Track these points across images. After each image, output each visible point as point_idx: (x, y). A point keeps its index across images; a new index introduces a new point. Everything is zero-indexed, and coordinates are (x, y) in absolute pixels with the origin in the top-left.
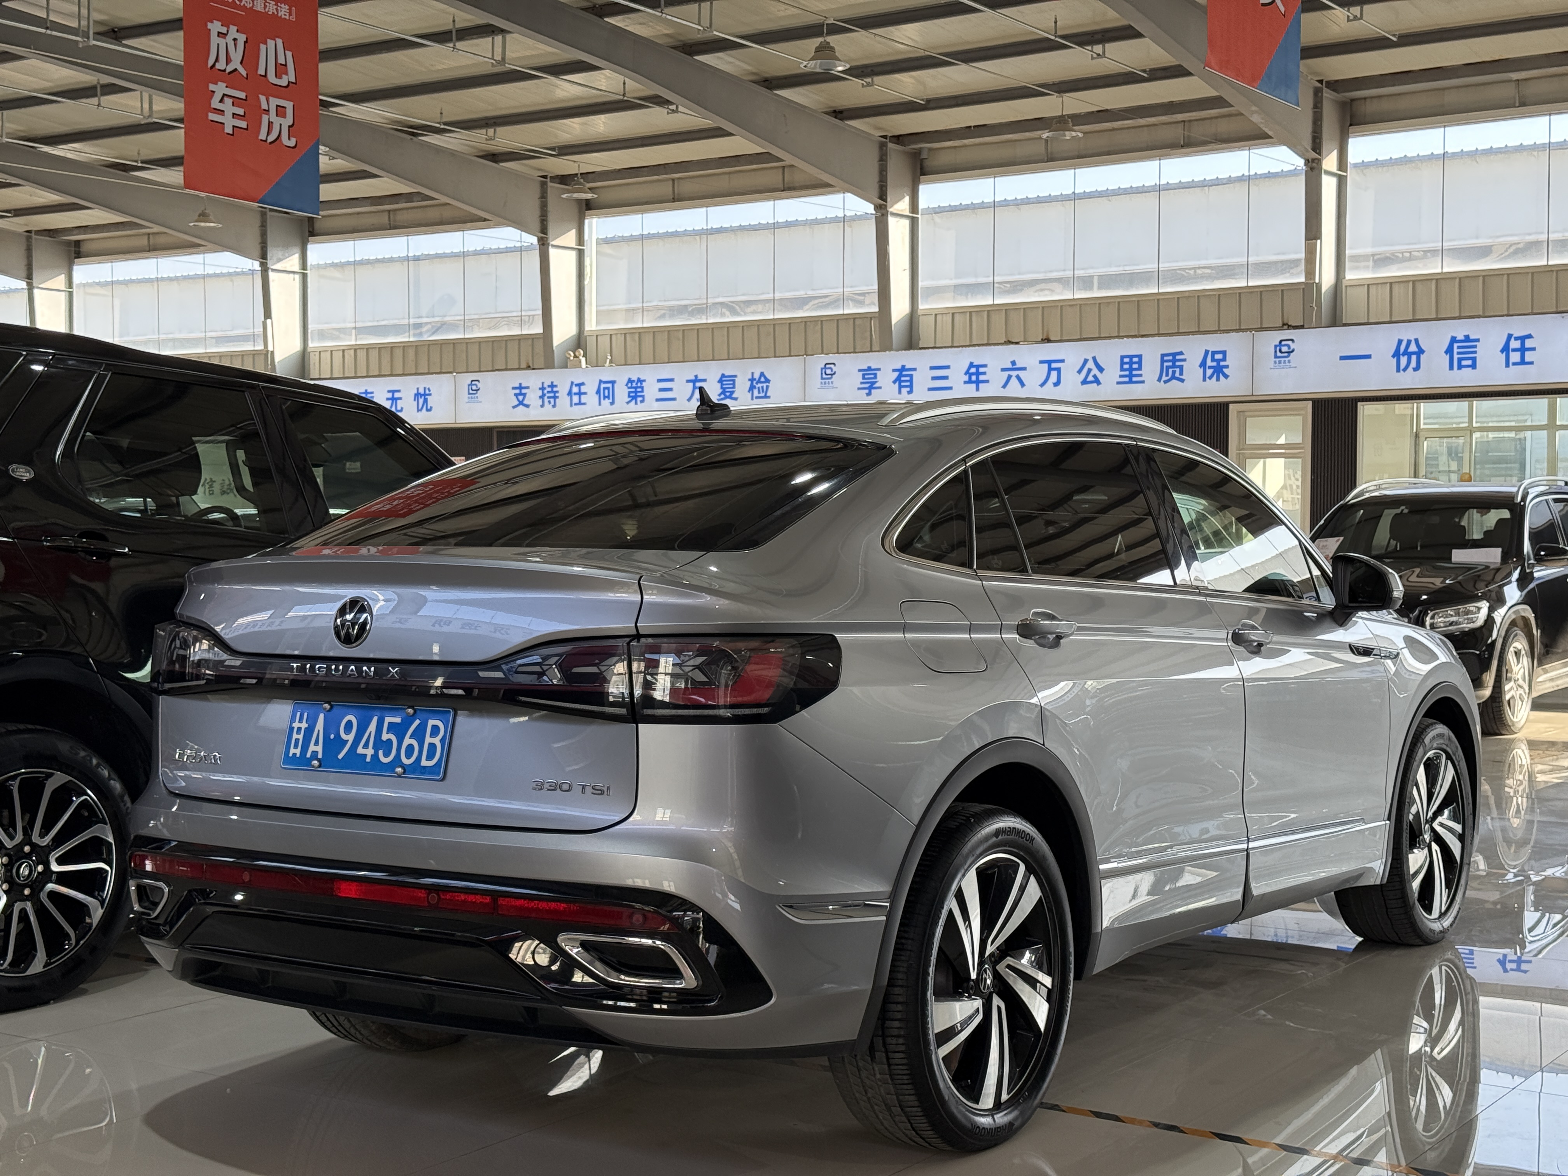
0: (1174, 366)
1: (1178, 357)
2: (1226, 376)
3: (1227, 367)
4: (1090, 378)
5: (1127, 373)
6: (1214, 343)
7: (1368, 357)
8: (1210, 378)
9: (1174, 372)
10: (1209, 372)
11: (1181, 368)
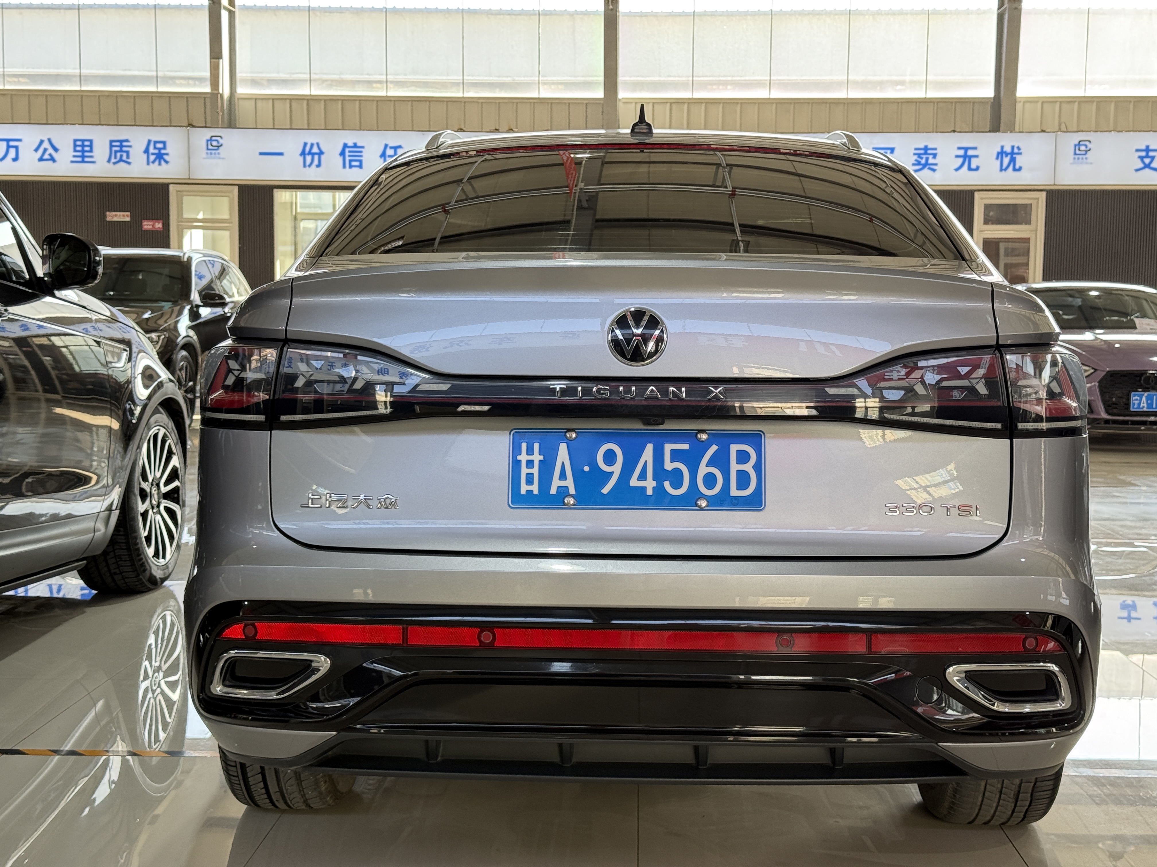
0: (121, 151)
1: (125, 144)
2: (167, 162)
3: (167, 154)
4: (46, 156)
5: (79, 154)
6: (157, 134)
7: (281, 154)
8: (153, 162)
9: (121, 156)
10: (152, 158)
11: (127, 152)
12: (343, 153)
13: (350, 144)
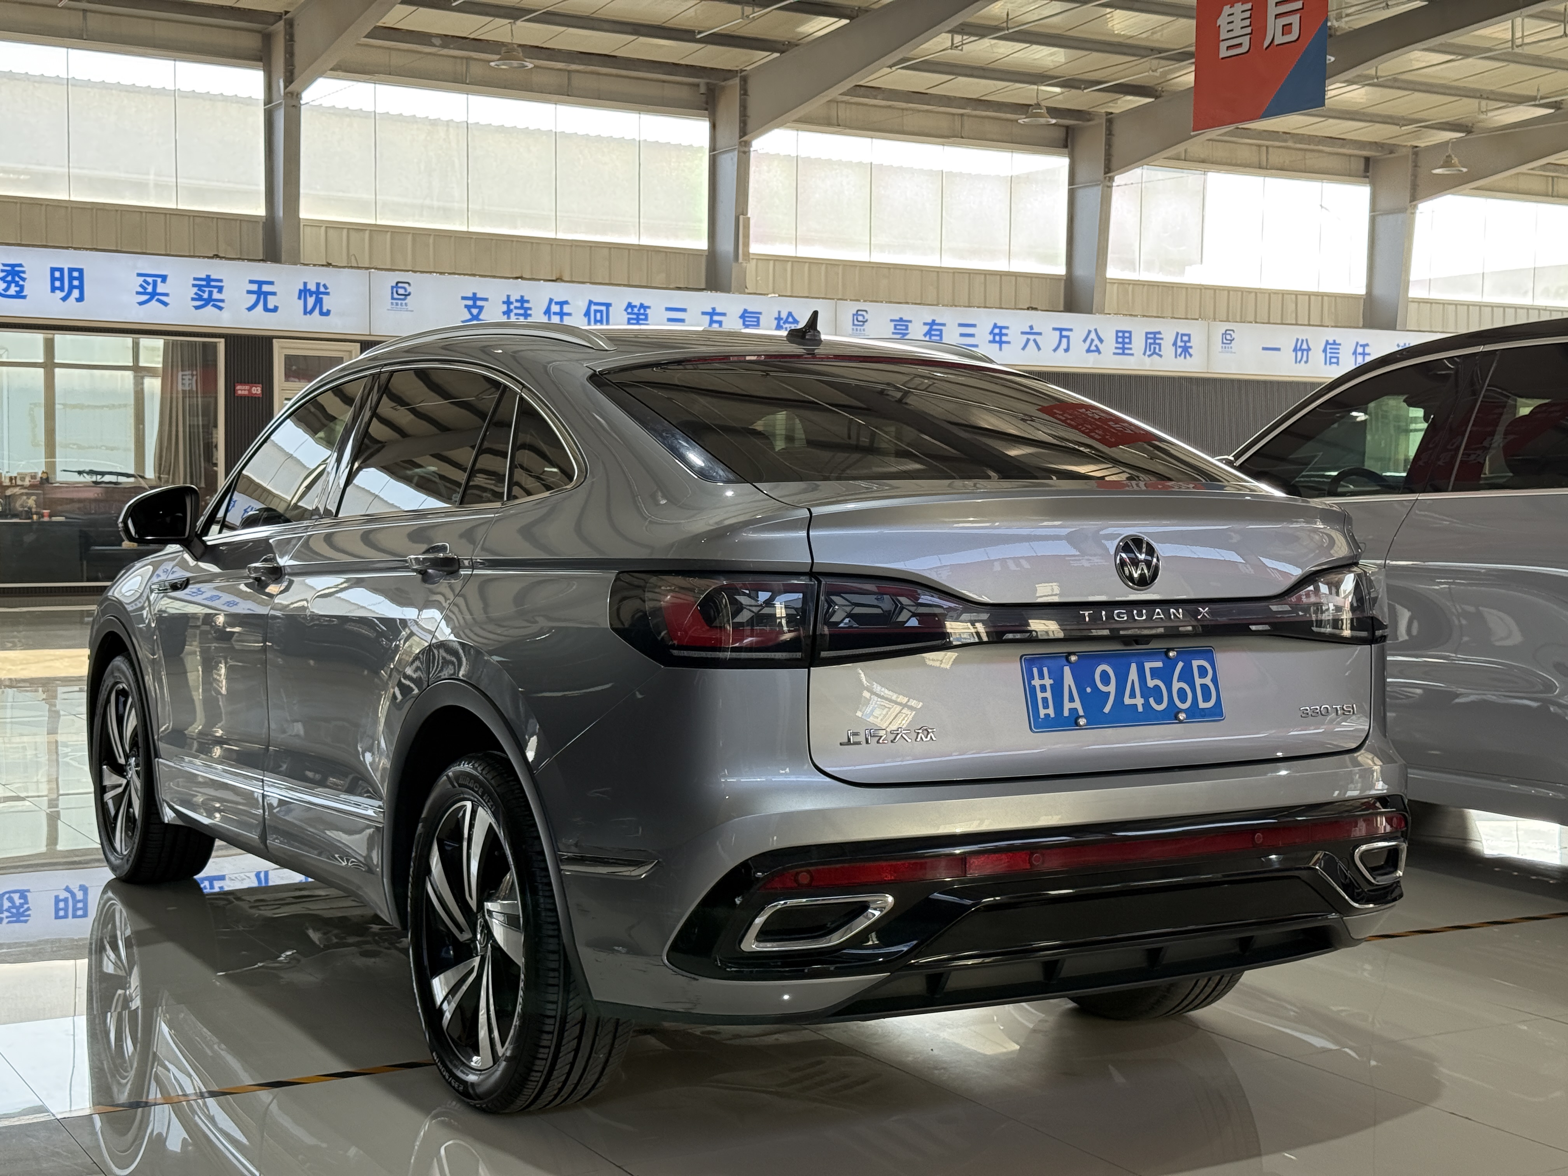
0: (1155, 343)
1: (1158, 336)
2: (1191, 355)
3: (1191, 347)
4: (1093, 348)
5: (1121, 346)
6: (1184, 327)
7: (1278, 349)
8: (1180, 355)
9: (1155, 348)
10: (1179, 350)
11: (1160, 344)
12: (1325, 351)
13: (1331, 341)
